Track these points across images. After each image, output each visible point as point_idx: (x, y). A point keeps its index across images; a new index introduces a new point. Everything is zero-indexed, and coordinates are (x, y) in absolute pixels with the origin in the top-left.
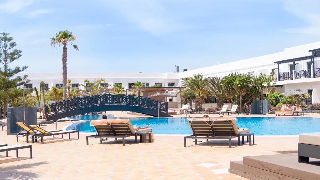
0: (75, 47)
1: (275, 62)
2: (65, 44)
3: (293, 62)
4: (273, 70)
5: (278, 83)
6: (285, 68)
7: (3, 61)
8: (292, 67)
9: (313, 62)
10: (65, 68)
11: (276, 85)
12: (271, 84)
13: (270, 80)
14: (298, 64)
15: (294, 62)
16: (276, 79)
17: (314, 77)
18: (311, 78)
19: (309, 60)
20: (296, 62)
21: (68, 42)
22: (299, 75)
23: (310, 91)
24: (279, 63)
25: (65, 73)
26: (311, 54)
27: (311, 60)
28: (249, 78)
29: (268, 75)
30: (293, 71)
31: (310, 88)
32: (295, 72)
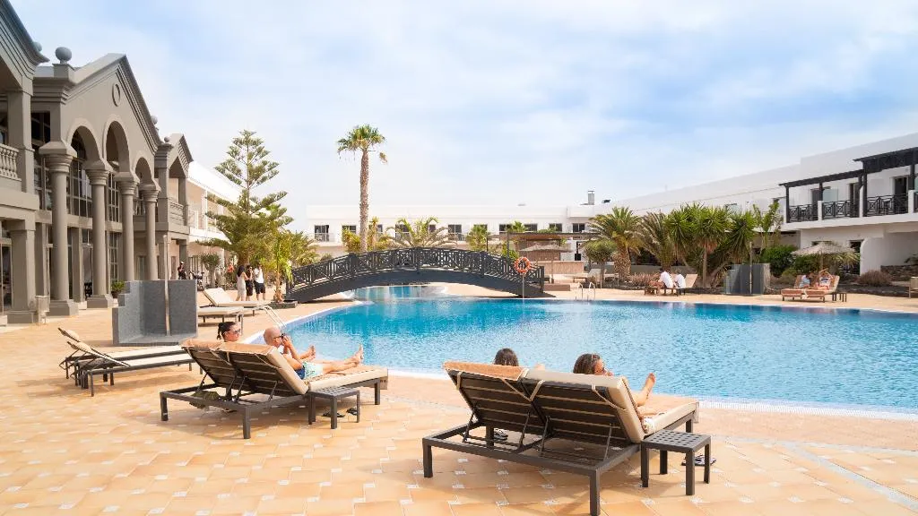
0: (382, 156)
1: (780, 185)
2: (365, 151)
3: (819, 184)
4: (776, 201)
5: (786, 227)
6: (801, 197)
7: (244, 184)
8: (818, 195)
9: (864, 184)
10: (363, 195)
11: (782, 230)
12: (772, 229)
13: (768, 223)
14: (828, 188)
15: (821, 185)
16: (782, 219)
17: (865, 215)
18: (858, 216)
19: (855, 180)
20: (825, 184)
21: (370, 148)
22: (832, 211)
23: (856, 245)
24: (788, 185)
25: (364, 206)
26: (860, 166)
27: (860, 180)
28: (721, 215)
29: (765, 210)
30: (820, 203)
31: (856, 238)
32: (823, 205)
